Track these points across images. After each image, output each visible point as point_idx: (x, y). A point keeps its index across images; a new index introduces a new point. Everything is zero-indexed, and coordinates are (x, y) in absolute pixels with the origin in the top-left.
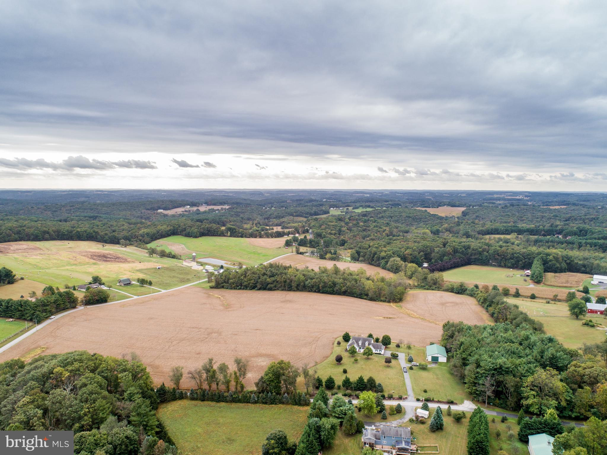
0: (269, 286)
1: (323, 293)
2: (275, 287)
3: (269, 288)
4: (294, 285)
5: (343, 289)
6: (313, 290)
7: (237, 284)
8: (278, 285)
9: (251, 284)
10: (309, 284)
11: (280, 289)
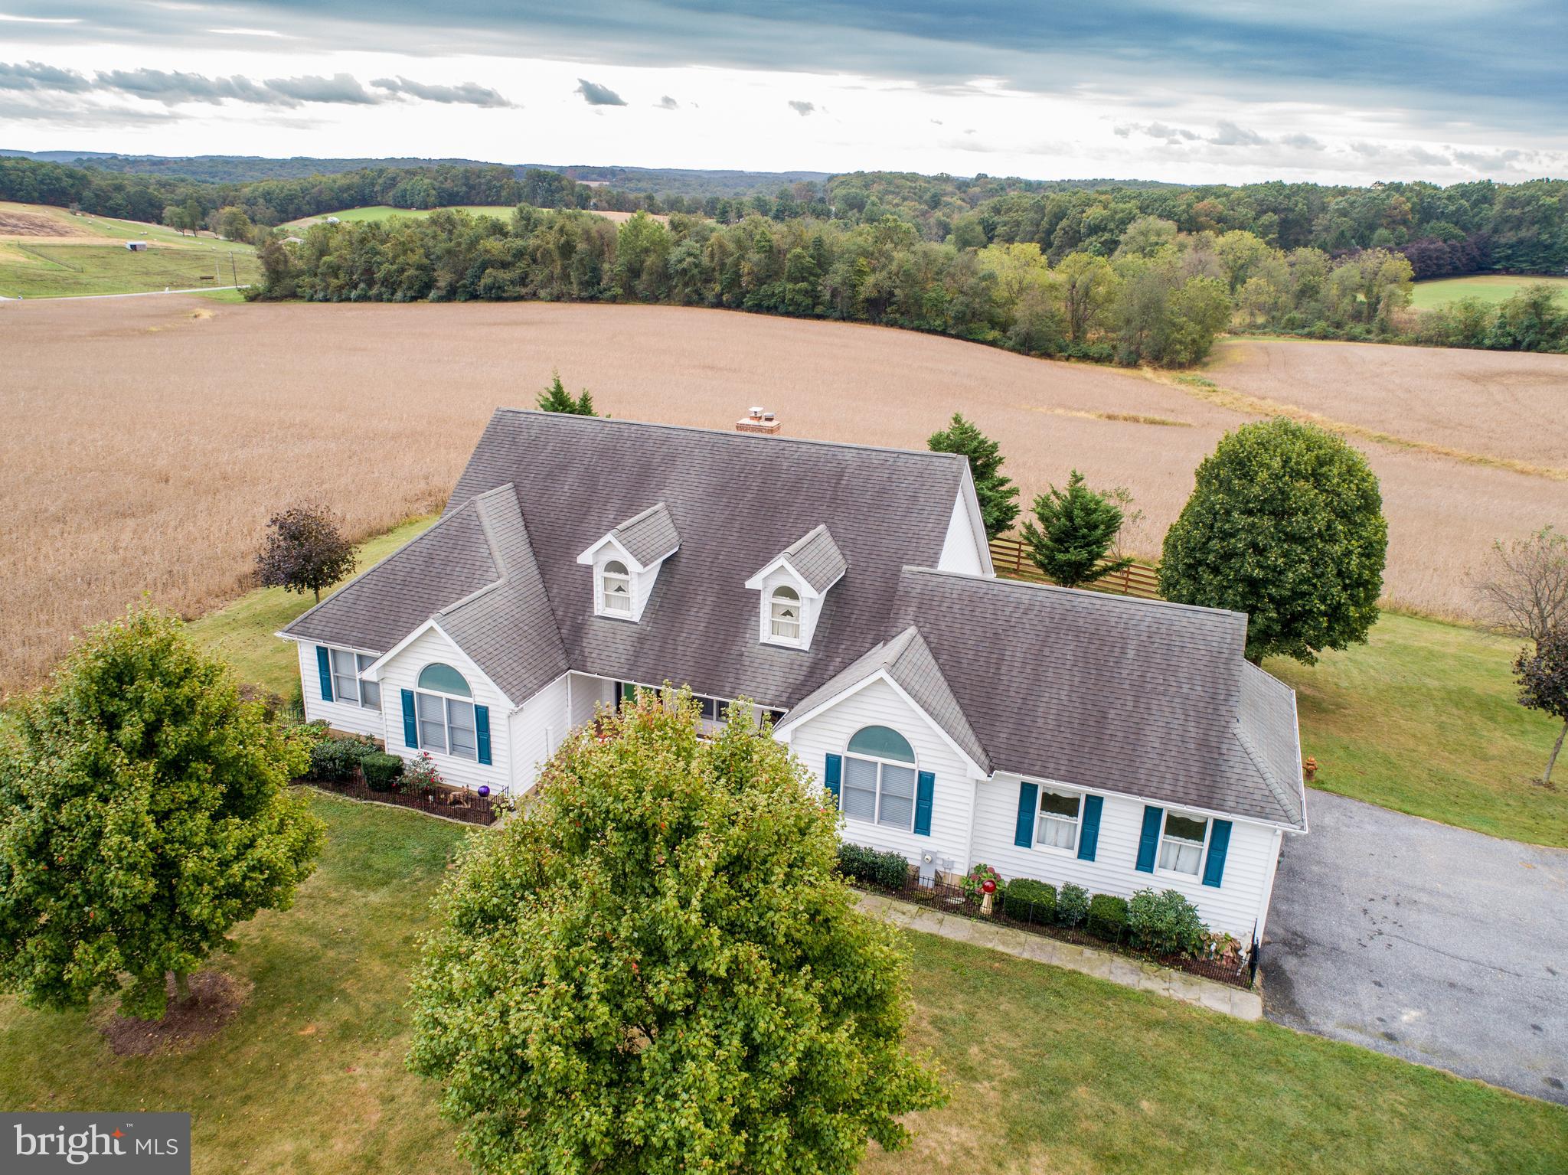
0: (489, 277)
1: (762, 308)
2: (523, 281)
3: (489, 288)
4: (612, 267)
5: (869, 286)
6: (710, 296)
7: (352, 273)
8: (538, 275)
9: (411, 272)
10: (684, 259)
11: (542, 293)
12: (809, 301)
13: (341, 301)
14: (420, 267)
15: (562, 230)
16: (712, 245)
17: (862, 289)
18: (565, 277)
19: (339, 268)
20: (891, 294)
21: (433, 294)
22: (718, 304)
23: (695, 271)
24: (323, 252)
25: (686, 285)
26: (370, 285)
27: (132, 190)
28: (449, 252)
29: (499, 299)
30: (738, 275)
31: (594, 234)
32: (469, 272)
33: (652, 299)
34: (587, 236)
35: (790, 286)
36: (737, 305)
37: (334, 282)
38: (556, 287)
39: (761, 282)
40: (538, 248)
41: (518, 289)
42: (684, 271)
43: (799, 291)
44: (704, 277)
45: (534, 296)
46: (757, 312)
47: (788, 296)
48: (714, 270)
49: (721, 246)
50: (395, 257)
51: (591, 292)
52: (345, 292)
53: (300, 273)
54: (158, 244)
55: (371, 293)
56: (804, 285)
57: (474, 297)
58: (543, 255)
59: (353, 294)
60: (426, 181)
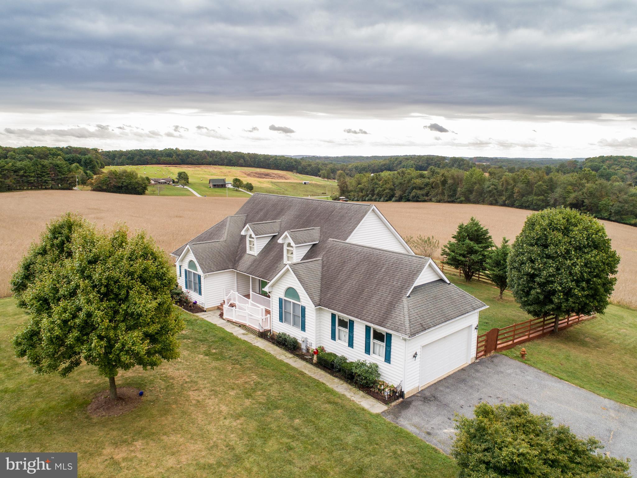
0: (414, 192)
1: (523, 207)
4: (461, 189)
5: (572, 198)
6: (500, 201)
7: (367, 191)
8: (433, 192)
9: (387, 191)
10: (490, 187)
11: (433, 199)
12: (544, 204)
13: (363, 201)
14: (391, 189)
15: (443, 175)
16: (503, 181)
17: (568, 199)
18: (443, 193)
19: (363, 189)
20: (583, 202)
21: (393, 199)
22: (504, 205)
23: (495, 191)
24: (359, 184)
25: (491, 197)
26: (373, 195)
27: (313, 166)
28: (401, 183)
29: (417, 201)
30: (513, 193)
31: (455, 177)
32: (407, 191)
33: (476, 202)
34: (453, 178)
35: (535, 198)
36: (512, 205)
37: (361, 194)
38: (439, 197)
39: (523, 196)
40: (435, 181)
41: (425, 197)
42: (490, 191)
43: (539, 200)
44: (498, 194)
45: (430, 200)
46: (520, 208)
47: (534, 202)
48: (503, 191)
49: (506, 181)
50: (382, 185)
51: (452, 199)
52: (364, 198)
53: (351, 191)
54: (314, 182)
55: (373, 198)
56: (542, 197)
57: (408, 200)
58: (435, 185)
59: (367, 199)
60: (412, 162)
